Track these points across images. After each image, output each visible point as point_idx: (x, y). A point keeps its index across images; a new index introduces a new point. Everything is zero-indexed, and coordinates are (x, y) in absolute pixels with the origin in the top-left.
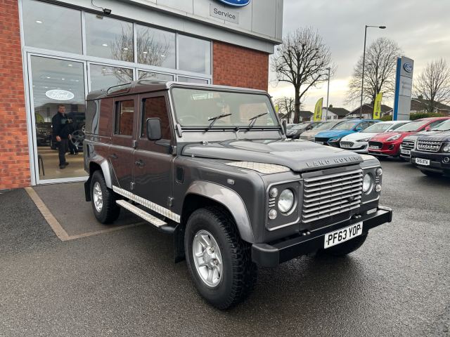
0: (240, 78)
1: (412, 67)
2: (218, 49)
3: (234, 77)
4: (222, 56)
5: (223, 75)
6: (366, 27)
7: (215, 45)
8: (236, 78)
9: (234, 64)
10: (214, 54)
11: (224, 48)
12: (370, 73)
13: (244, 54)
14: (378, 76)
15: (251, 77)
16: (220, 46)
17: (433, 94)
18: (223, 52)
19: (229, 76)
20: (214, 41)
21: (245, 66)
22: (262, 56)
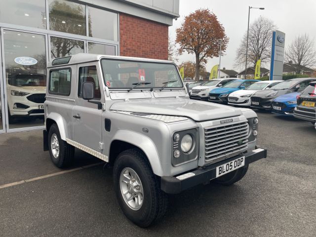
0: (143, 45)
1: (284, 39)
2: (124, 20)
3: (139, 44)
4: (128, 26)
5: (128, 42)
6: (250, 8)
7: (122, 17)
8: (141, 44)
9: (139, 33)
10: (120, 24)
11: (130, 19)
12: (253, 43)
13: (147, 25)
14: (259, 46)
15: (153, 44)
16: (126, 18)
17: (300, 60)
18: (129, 23)
19: (134, 43)
20: (121, 13)
21: (149, 35)
22: (163, 27)
